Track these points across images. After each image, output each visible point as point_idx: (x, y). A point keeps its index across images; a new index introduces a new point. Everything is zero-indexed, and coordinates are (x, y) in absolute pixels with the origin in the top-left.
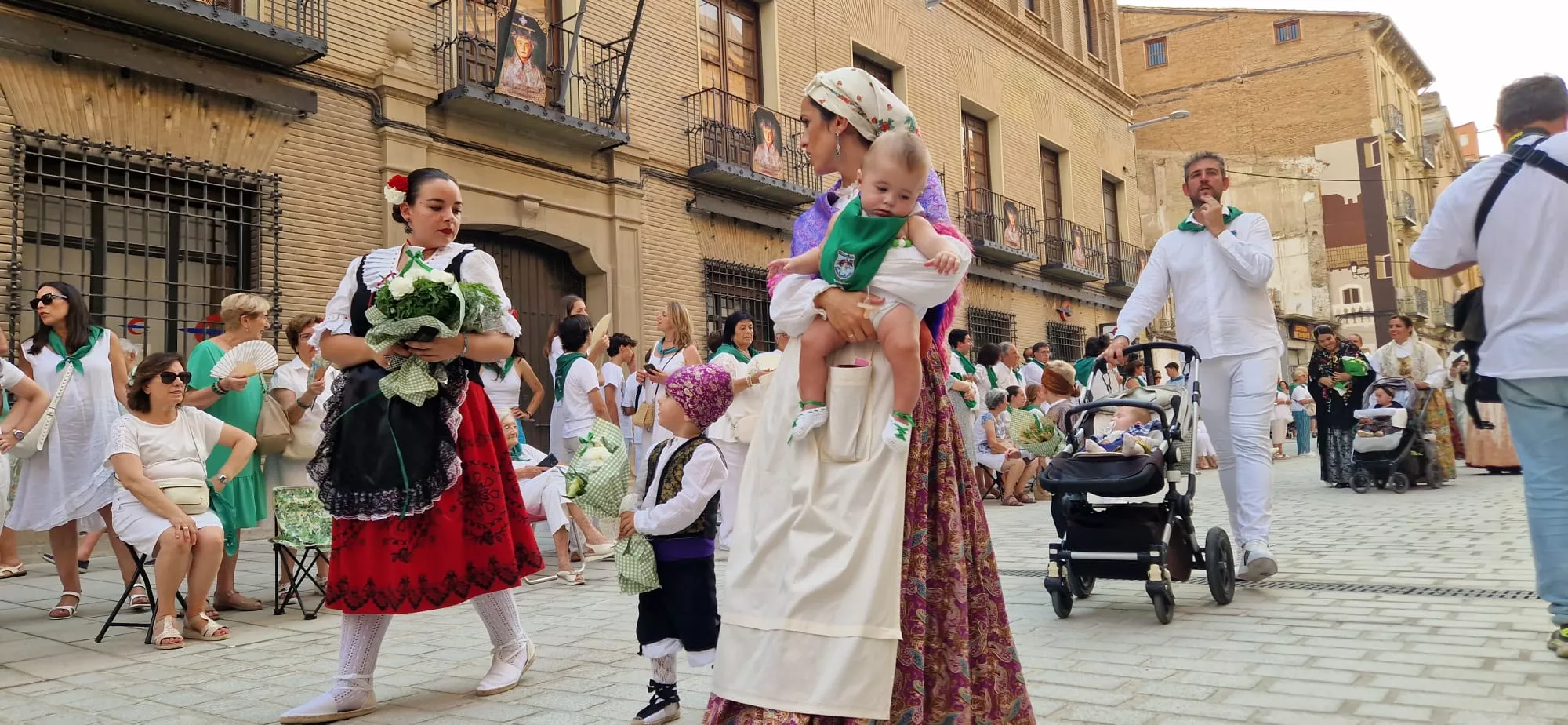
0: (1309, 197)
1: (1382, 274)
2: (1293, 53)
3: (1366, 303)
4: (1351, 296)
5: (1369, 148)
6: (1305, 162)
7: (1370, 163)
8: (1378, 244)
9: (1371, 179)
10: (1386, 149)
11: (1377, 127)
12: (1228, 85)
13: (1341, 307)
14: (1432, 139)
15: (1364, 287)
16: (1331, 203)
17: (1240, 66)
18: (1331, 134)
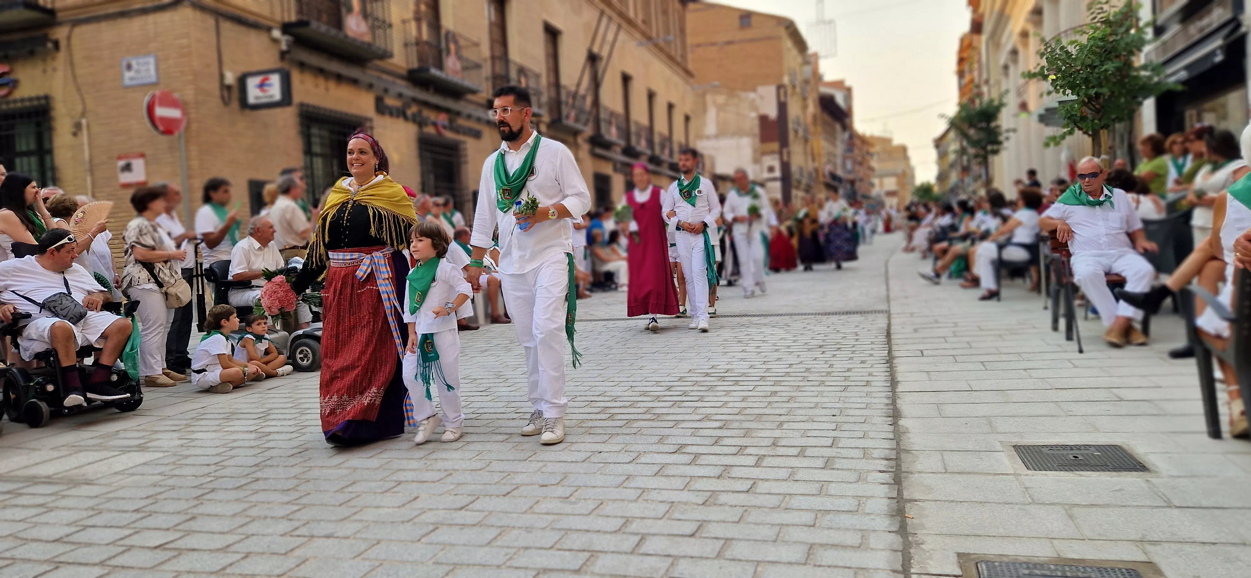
0: (753, 115)
1: (785, 158)
2: (748, 34)
3: (777, 174)
4: (771, 169)
5: (782, 91)
6: (752, 95)
7: (782, 99)
8: (784, 143)
9: (782, 107)
10: (790, 91)
11: (786, 80)
12: (714, 48)
13: (766, 175)
14: (806, 82)
15: (776, 164)
16: (763, 119)
17: (722, 38)
18: (765, 81)
